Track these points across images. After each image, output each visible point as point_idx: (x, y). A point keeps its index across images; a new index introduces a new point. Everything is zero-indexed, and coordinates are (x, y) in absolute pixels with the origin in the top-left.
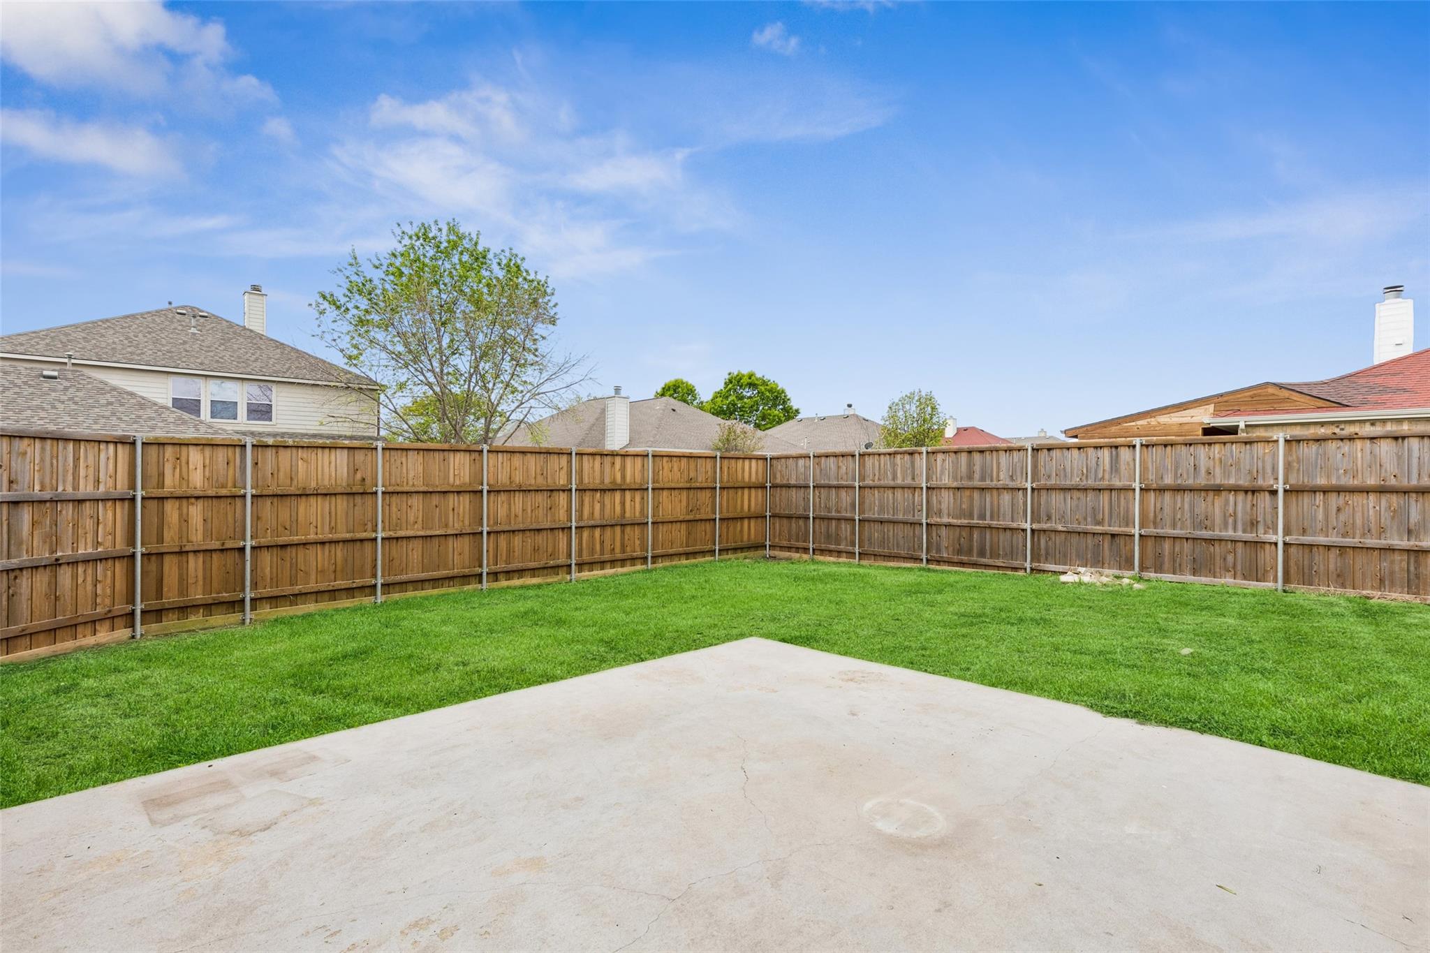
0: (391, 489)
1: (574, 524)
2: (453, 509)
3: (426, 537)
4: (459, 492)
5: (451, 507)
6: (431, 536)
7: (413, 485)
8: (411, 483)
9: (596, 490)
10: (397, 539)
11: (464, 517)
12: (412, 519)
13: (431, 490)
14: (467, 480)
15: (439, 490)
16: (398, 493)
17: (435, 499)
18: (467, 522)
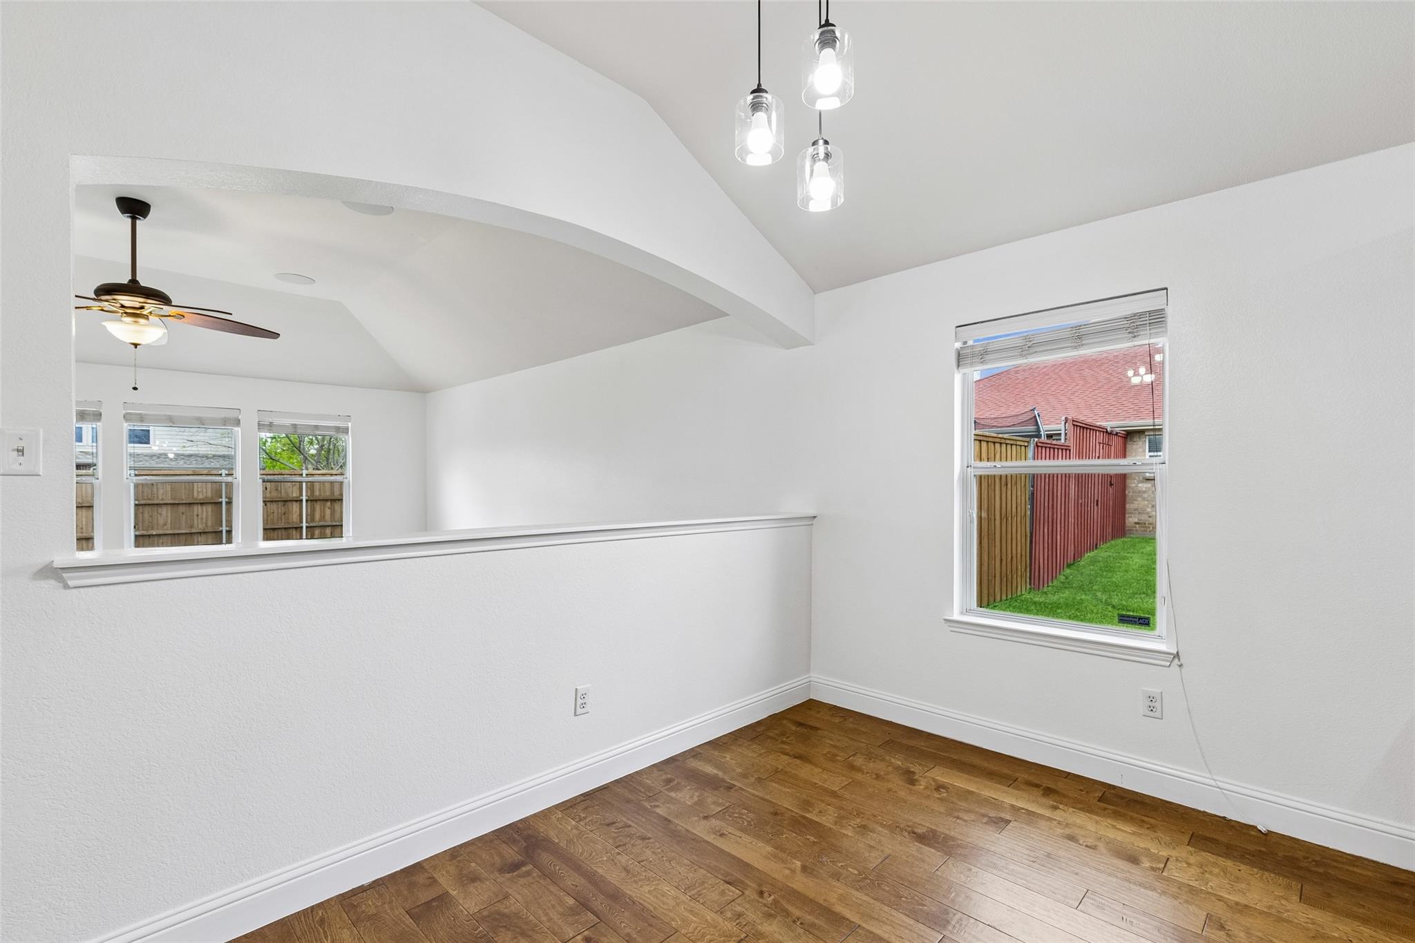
0: (142, 502)
1: (304, 525)
2: (198, 515)
3: (174, 534)
4: (202, 504)
5: (195, 513)
6: (178, 534)
7: (163, 499)
8: (160, 498)
9: (327, 500)
10: (149, 536)
11: (206, 521)
12: (161, 522)
13: (177, 502)
14: (209, 494)
15: (184, 502)
16: (149, 505)
17: (182, 509)
18: (209, 524)
